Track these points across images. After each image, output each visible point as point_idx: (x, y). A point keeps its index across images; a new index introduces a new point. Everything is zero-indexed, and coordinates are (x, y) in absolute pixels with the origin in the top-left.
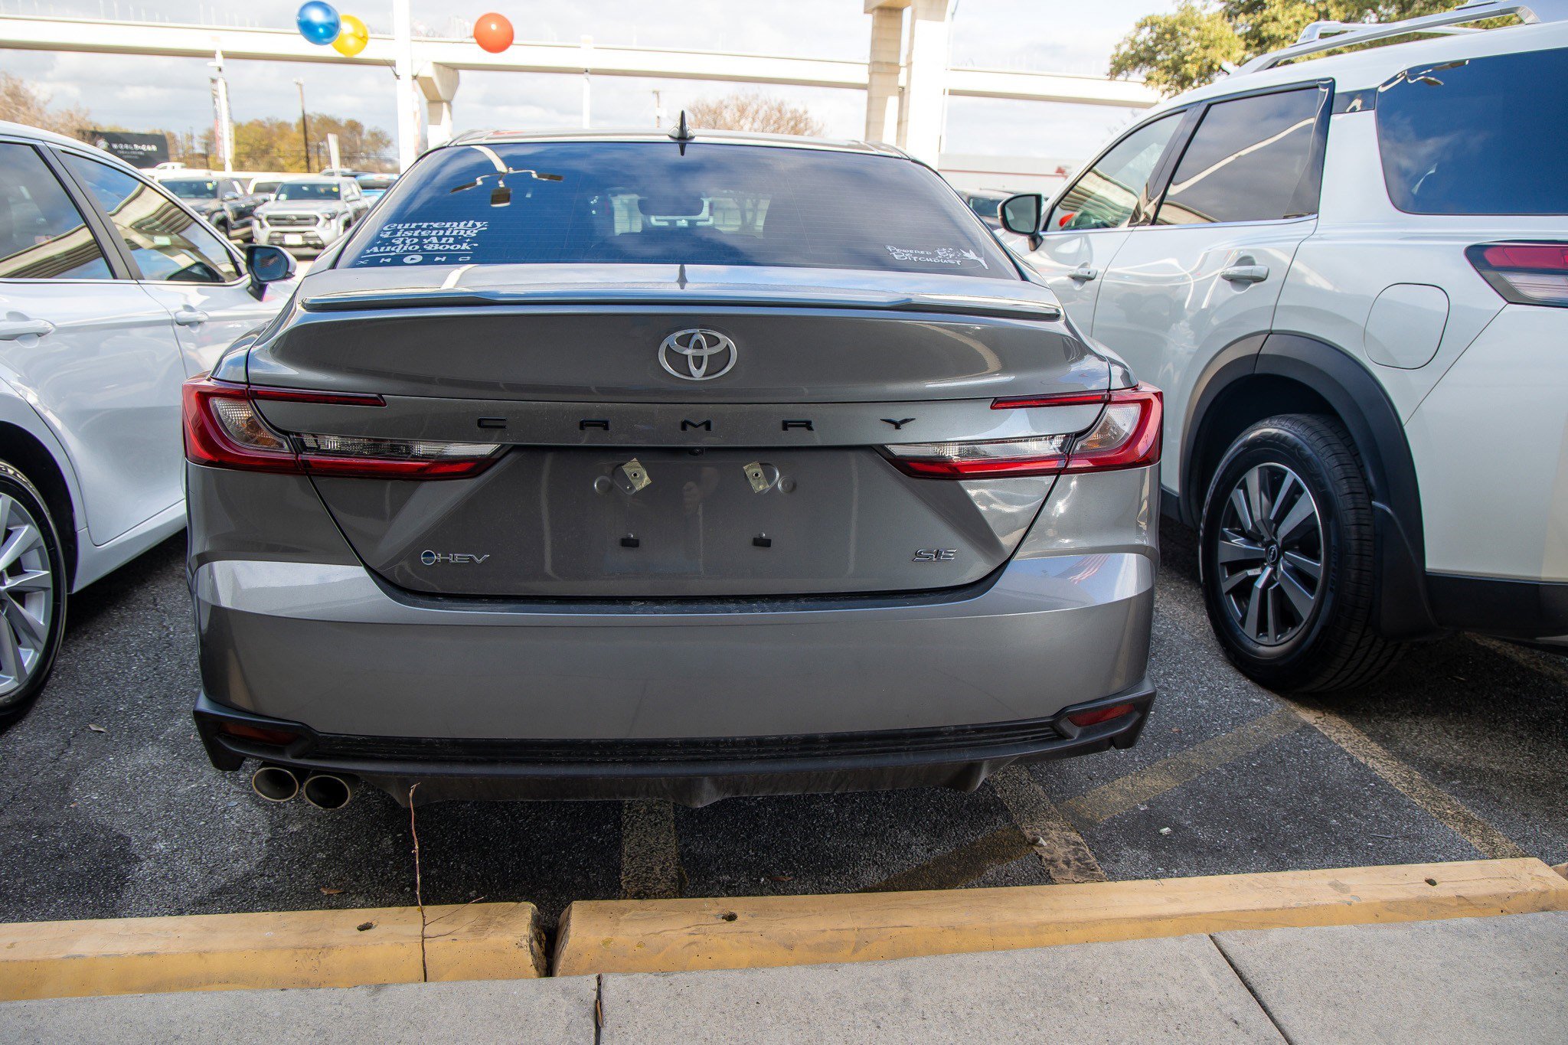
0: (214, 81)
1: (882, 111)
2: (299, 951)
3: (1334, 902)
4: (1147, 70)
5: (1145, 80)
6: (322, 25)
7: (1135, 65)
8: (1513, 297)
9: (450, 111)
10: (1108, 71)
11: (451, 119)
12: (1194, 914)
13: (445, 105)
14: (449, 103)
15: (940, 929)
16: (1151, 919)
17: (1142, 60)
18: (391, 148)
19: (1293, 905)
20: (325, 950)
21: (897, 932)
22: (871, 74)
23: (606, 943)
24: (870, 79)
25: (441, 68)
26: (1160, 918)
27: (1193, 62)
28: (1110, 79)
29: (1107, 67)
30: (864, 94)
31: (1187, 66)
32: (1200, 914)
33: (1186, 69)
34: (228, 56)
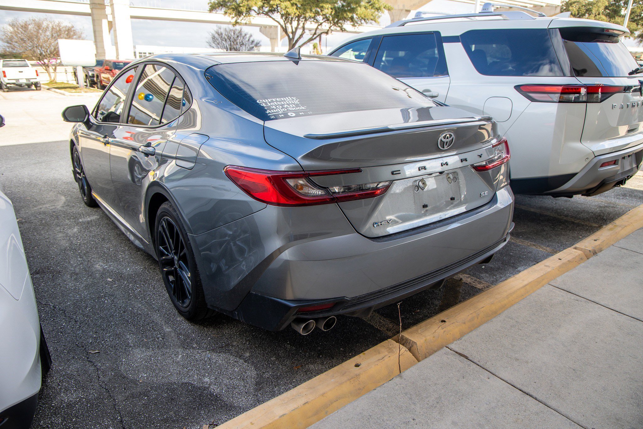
1: (101, 26)
2: (351, 380)
4: (224, 9)
5: (223, 13)
7: (219, 7)
8: (533, 100)
10: (209, 10)
17: (222, 5)
20: (358, 377)
21: (482, 309)
22: (92, 9)
24: (92, 11)
26: (526, 285)
27: (244, 6)
28: (210, 12)
29: (208, 7)
30: (90, 17)
31: (241, 8)
33: (241, 9)
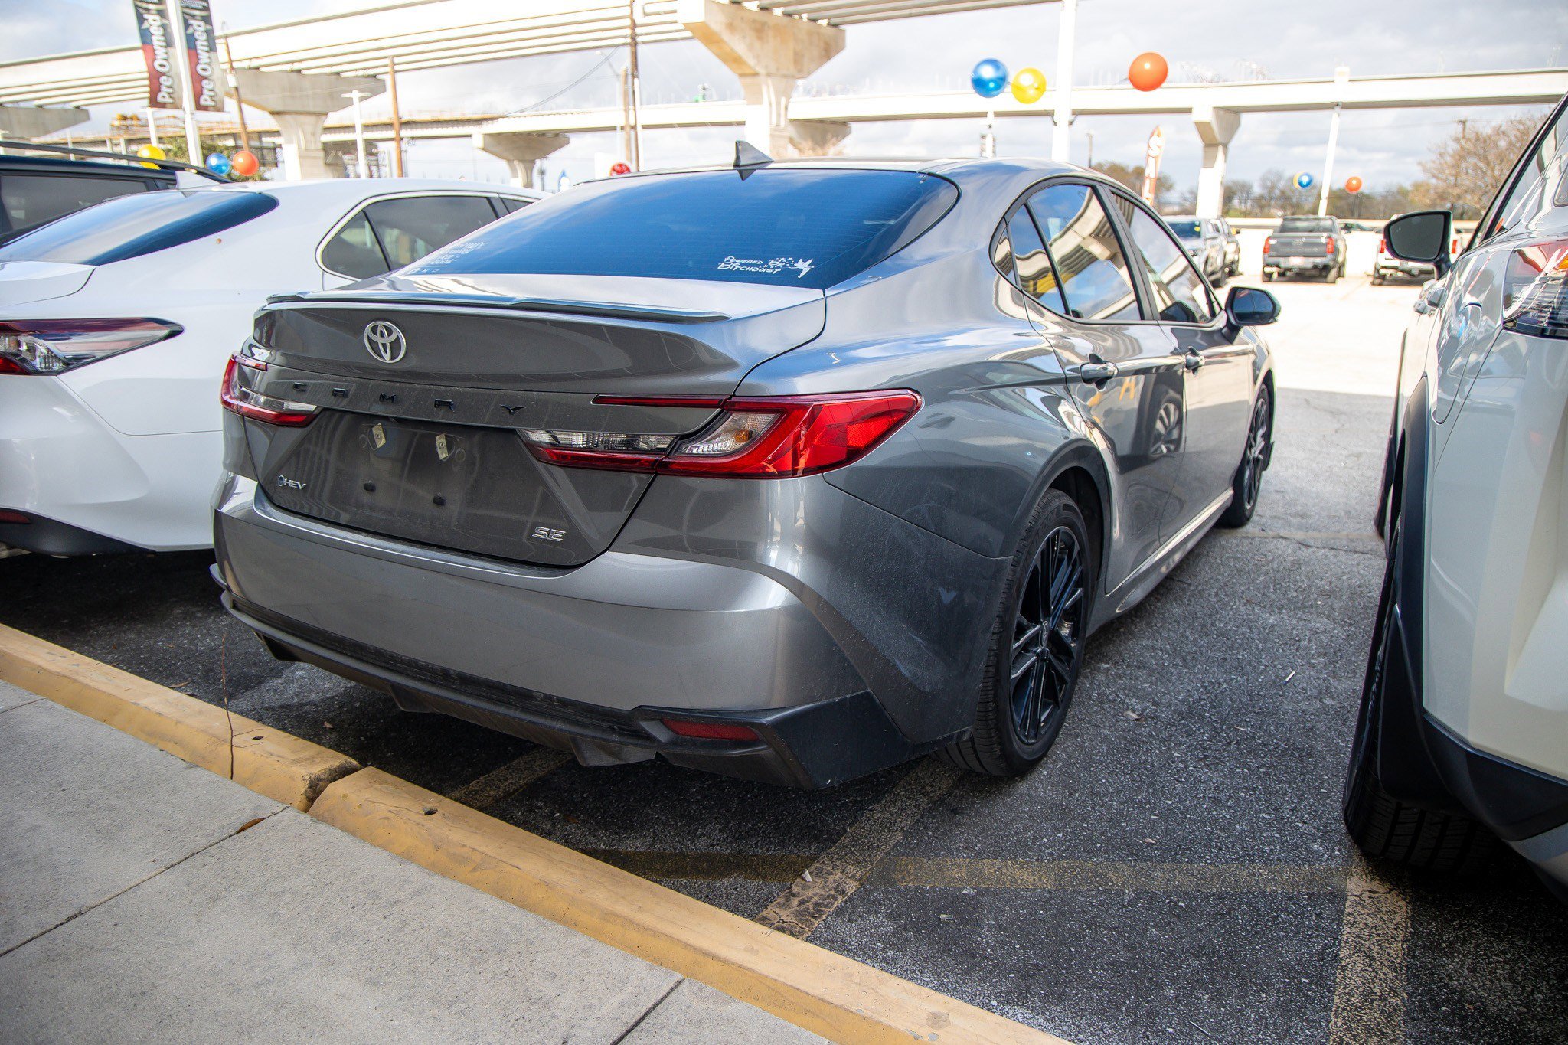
0: (983, 137)
3: (903, 1028)
6: (992, 80)
9: (1225, 153)
11: (1225, 161)
12: (748, 969)
13: (1220, 149)
14: (1225, 146)
15: (538, 881)
16: (706, 954)
18: (1172, 192)
19: (853, 1009)
21: (509, 869)
23: (345, 796)
25: (1222, 112)
26: (714, 957)
32: (753, 971)
34: (998, 115)
